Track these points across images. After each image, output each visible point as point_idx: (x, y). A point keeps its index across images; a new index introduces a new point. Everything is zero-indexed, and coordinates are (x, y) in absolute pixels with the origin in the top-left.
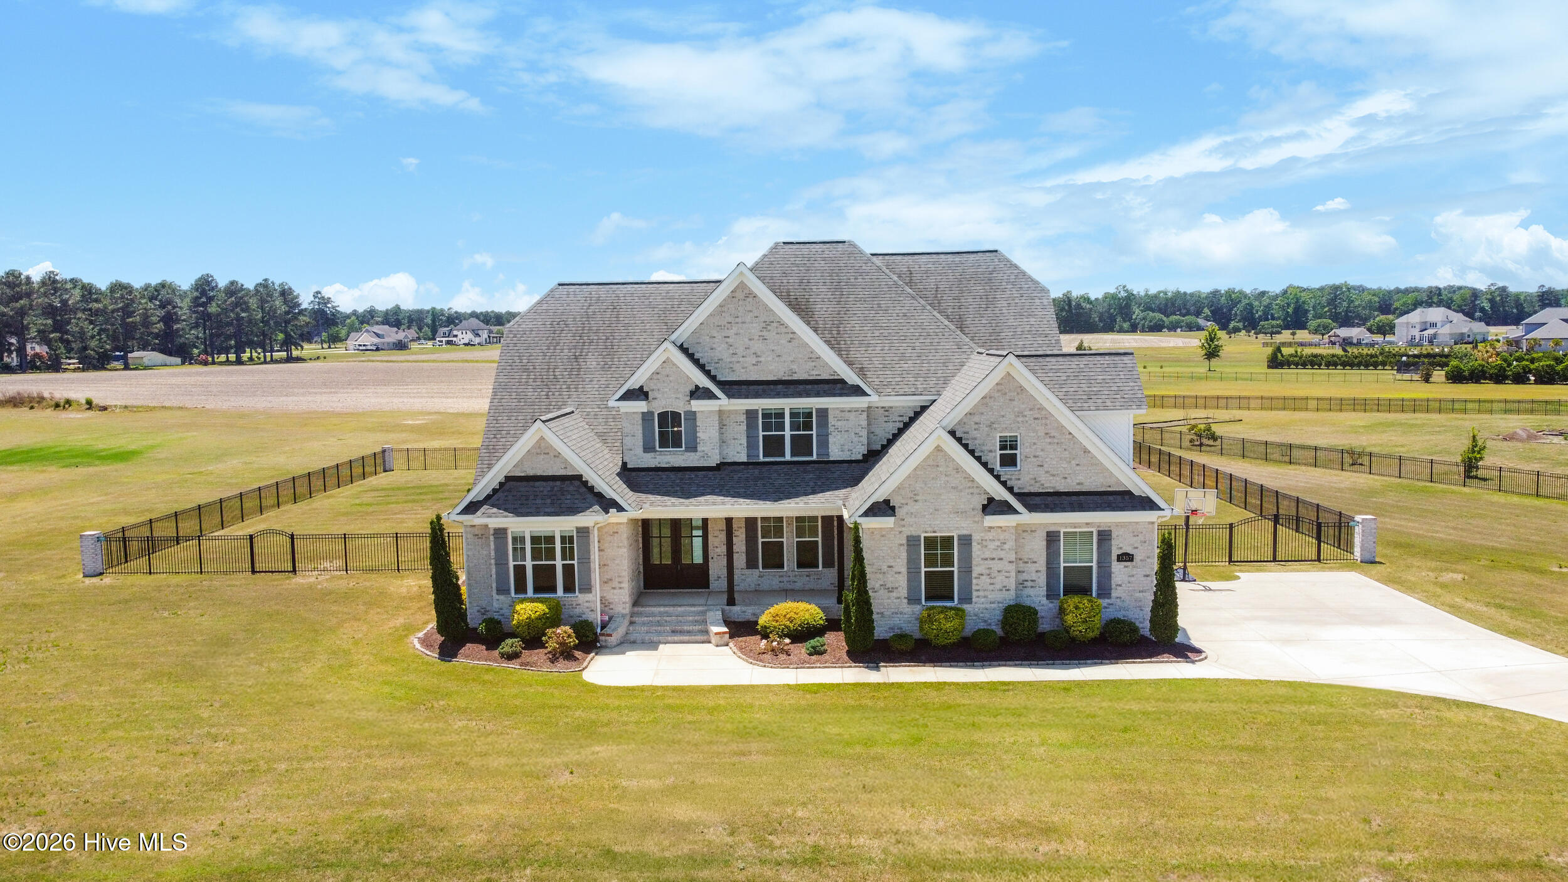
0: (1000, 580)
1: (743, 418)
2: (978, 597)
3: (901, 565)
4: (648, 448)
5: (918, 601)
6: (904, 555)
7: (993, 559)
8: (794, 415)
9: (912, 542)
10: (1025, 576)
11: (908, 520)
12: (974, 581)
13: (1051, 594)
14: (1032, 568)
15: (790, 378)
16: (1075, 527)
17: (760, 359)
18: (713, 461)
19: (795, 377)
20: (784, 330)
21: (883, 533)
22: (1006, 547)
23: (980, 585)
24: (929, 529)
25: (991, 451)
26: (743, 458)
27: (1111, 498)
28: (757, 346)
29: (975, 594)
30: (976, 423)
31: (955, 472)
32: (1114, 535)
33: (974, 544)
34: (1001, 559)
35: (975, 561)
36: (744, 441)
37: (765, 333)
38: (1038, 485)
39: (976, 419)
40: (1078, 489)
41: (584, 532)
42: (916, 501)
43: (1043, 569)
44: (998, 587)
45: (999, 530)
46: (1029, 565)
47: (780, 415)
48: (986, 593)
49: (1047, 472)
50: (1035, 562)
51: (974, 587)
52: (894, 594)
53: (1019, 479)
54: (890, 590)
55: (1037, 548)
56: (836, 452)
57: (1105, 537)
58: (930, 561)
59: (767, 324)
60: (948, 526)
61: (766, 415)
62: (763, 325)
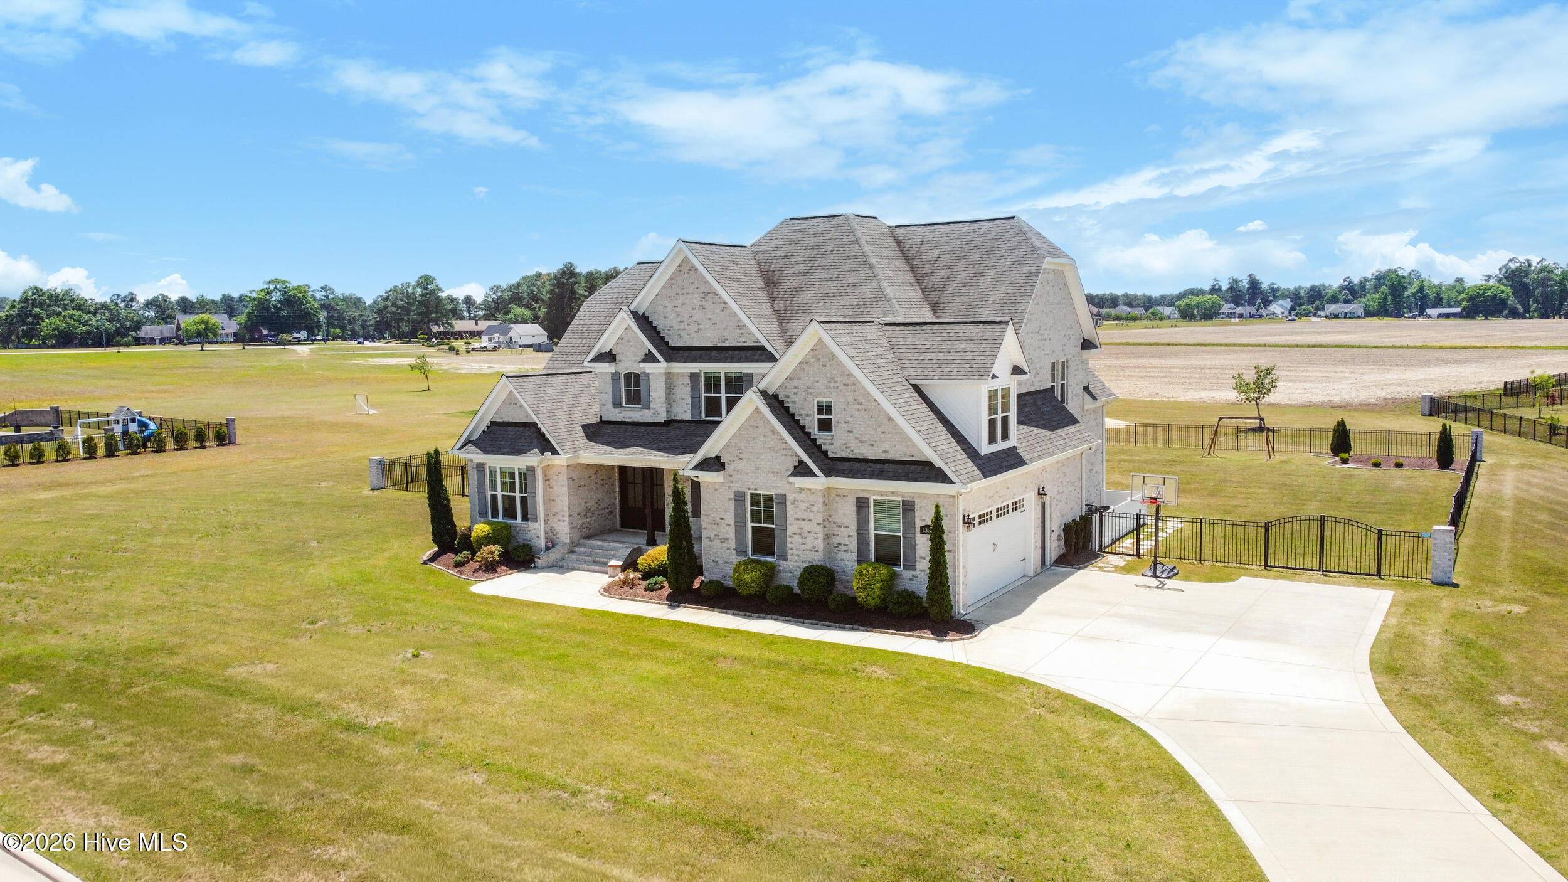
0: (810, 541)
1: (688, 380)
2: (792, 555)
3: (730, 518)
4: (617, 404)
5: (745, 553)
6: (731, 507)
7: (804, 520)
8: (728, 378)
9: (739, 497)
10: (835, 540)
11: (736, 477)
12: (789, 539)
13: (862, 558)
14: (843, 532)
15: (723, 345)
16: (883, 494)
17: (701, 327)
18: (662, 418)
19: (727, 344)
20: (718, 300)
21: (716, 489)
22: (815, 509)
23: (794, 543)
24: (752, 487)
25: (808, 415)
26: (688, 417)
27: (912, 469)
28: (698, 315)
29: (789, 552)
30: (796, 388)
31: (771, 433)
32: (917, 507)
33: (788, 503)
34: (810, 520)
35: (790, 520)
36: (689, 401)
37: (703, 303)
38: (848, 451)
39: (796, 383)
40: (883, 457)
42: (741, 459)
43: (855, 534)
44: (809, 547)
45: (809, 492)
46: (839, 529)
47: (718, 378)
49: (856, 438)
50: (847, 527)
51: (789, 545)
52: (725, 545)
53: (832, 445)
54: (723, 541)
55: (847, 513)
57: (908, 507)
58: (756, 516)
59: (706, 294)
60: (768, 486)
61: (708, 378)
62: (702, 295)
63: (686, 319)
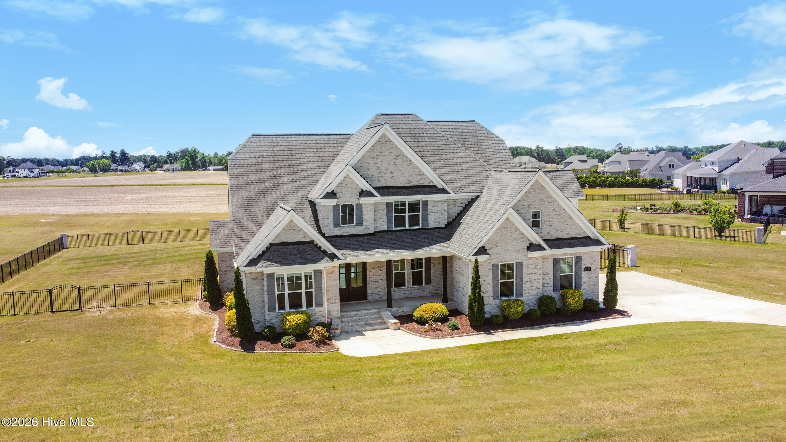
0: (535, 284)
1: (385, 207)
2: (525, 293)
3: (489, 280)
4: (336, 225)
5: (497, 298)
6: (491, 274)
7: (532, 274)
8: (410, 204)
9: (495, 267)
10: (545, 281)
11: (494, 256)
12: (524, 285)
13: (556, 289)
14: (547, 277)
15: (409, 185)
16: (566, 256)
17: (394, 175)
18: (371, 231)
19: (411, 184)
20: (406, 159)
21: (481, 264)
22: (538, 267)
23: (526, 287)
24: (503, 260)
25: (529, 219)
26: (385, 228)
27: (582, 240)
28: (392, 168)
29: (524, 292)
30: (522, 205)
31: (514, 230)
32: (582, 259)
33: (524, 266)
34: (535, 273)
35: (524, 275)
36: (385, 219)
37: (396, 161)
38: (550, 235)
39: (523, 203)
40: (567, 236)
41: (318, 273)
42: (497, 246)
43: (552, 277)
44: (534, 287)
45: (535, 259)
46: (546, 276)
47: (403, 205)
48: (529, 291)
49: (554, 229)
50: (548, 274)
51: (524, 289)
52: (486, 295)
53: (541, 233)
54: (485, 293)
55: (550, 266)
56: (432, 224)
57: (578, 259)
58: (503, 277)
59: (397, 156)
60: (511, 258)
61: (396, 205)
62: (395, 157)
63: (383, 171)
